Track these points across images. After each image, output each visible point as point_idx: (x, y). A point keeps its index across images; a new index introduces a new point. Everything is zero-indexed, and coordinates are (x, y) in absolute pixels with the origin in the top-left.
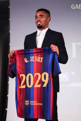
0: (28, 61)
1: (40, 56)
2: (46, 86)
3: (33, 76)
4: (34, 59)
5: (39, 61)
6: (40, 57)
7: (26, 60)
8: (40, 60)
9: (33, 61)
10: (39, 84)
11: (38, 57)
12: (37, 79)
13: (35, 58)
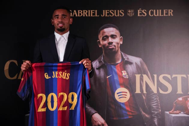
0: (50, 77)
1: (66, 71)
2: (73, 109)
3: (57, 96)
4: (58, 75)
5: (65, 78)
6: (66, 73)
7: (47, 75)
8: (66, 76)
9: (56, 77)
10: (64, 106)
11: (64, 73)
12: (62, 101)
13: (59, 73)
